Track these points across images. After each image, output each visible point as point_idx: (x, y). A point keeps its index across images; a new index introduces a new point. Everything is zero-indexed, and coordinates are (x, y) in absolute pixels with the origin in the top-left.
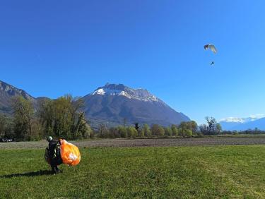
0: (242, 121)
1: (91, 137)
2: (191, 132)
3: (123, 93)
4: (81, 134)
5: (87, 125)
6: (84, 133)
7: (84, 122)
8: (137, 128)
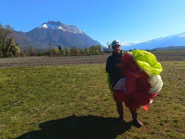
0: (128, 45)
1: (21, 55)
2: (97, 51)
3: (60, 28)
4: (12, 53)
5: (17, 47)
6: (14, 53)
7: (14, 45)
8: (60, 49)
